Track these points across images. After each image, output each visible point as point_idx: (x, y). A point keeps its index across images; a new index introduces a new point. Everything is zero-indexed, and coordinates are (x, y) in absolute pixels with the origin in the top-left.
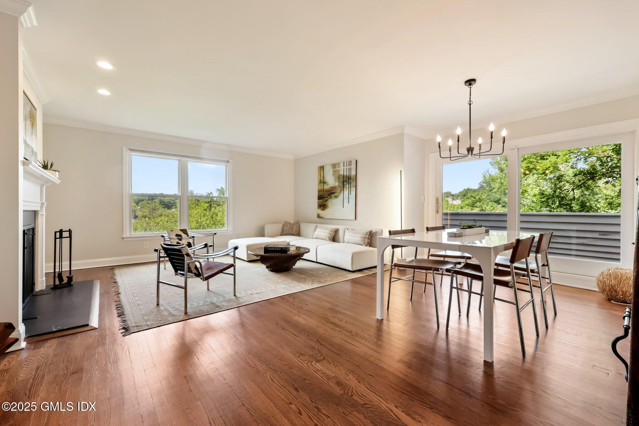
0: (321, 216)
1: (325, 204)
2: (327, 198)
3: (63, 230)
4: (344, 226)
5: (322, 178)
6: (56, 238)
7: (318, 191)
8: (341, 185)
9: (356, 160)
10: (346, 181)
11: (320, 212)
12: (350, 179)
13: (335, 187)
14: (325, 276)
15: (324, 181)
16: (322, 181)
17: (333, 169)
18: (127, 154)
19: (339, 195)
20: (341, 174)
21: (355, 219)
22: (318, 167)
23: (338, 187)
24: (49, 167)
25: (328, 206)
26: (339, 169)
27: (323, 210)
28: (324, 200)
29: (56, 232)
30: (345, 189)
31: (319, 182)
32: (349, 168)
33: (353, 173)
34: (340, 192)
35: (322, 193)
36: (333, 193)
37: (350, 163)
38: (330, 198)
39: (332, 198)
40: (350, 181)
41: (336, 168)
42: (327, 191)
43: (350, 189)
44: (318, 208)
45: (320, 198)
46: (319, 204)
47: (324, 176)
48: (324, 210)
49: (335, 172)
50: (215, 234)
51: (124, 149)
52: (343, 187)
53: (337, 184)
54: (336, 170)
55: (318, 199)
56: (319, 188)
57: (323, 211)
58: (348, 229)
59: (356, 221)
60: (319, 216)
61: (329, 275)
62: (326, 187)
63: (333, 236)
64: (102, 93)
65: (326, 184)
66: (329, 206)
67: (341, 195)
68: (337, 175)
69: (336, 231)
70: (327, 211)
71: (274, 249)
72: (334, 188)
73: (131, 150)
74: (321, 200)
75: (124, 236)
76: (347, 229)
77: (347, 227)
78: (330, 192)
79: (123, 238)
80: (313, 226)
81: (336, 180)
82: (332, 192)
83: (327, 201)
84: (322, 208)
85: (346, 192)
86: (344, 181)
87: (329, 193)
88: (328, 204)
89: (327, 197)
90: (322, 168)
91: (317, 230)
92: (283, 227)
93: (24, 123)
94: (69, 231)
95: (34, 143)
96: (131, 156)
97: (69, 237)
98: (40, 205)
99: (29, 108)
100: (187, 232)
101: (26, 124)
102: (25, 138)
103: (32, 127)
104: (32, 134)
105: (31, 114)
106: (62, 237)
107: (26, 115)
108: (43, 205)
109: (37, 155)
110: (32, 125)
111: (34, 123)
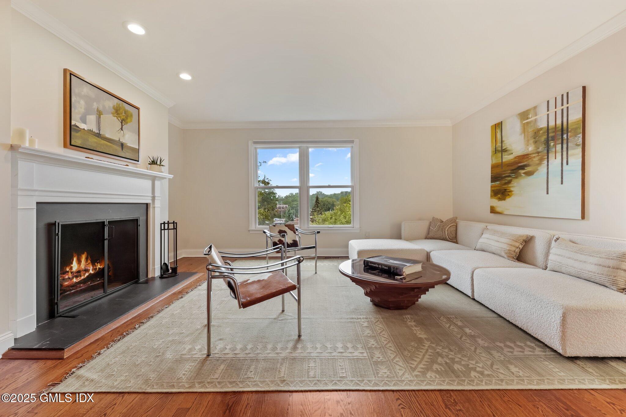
0: (498, 210)
1: (506, 190)
2: (509, 178)
3: (169, 222)
4: (549, 231)
5: (499, 144)
6: (161, 230)
7: (492, 168)
8: (542, 148)
9: (584, 88)
10: (553, 139)
11: (495, 203)
12: (565, 132)
13: (528, 155)
14: (476, 349)
15: (503, 148)
16: (500, 149)
17: (521, 122)
18: (252, 147)
19: (537, 170)
20: (541, 127)
21: (583, 217)
22: (492, 126)
23: (533, 154)
24: (158, 163)
25: (511, 191)
26: (535, 118)
27: (500, 199)
28: (503, 182)
29: (161, 224)
30: (551, 155)
31: (492, 152)
32: (562, 110)
33: (575, 116)
34: (540, 164)
35: (498, 170)
36: (523, 168)
37: (566, 98)
38: (516, 178)
39: (521, 176)
40: (565, 136)
41: (528, 119)
42: (509, 164)
43: (565, 153)
44: (491, 196)
45: (494, 179)
46: (493, 189)
47: (503, 139)
48: (504, 199)
49: (525, 127)
50: (319, 232)
51: (250, 143)
52: (546, 151)
53: (531, 149)
54: (528, 123)
55: (492, 181)
56: (494, 162)
57: (500, 202)
58: (558, 239)
59: (583, 221)
60: (493, 210)
61: (487, 350)
62: (507, 158)
63: (518, 250)
64: (185, 79)
65: (506, 153)
66: (513, 193)
67: (543, 169)
68: (530, 130)
69: (528, 241)
70: (509, 201)
71: (377, 266)
72: (525, 156)
73: (255, 143)
74: (498, 183)
75: (250, 229)
76: (555, 238)
77: (557, 234)
78: (516, 166)
79: (249, 230)
80: (481, 226)
81: (528, 141)
82: (520, 165)
83: (510, 182)
84: (499, 196)
85: (555, 162)
86: (550, 139)
87: (513, 168)
88: (512, 189)
89: (509, 176)
90: (498, 126)
91: (484, 236)
92: (430, 225)
93: (95, 116)
94: (174, 223)
95: (129, 139)
96: (256, 149)
97: (174, 229)
98: (151, 198)
99: (111, 103)
100: (294, 228)
101: (99, 117)
102: (95, 130)
103: (122, 123)
104: (122, 129)
105: (119, 110)
106: (168, 229)
107: (101, 108)
108: (156, 198)
109: (137, 151)
110: (122, 121)
111: (129, 120)
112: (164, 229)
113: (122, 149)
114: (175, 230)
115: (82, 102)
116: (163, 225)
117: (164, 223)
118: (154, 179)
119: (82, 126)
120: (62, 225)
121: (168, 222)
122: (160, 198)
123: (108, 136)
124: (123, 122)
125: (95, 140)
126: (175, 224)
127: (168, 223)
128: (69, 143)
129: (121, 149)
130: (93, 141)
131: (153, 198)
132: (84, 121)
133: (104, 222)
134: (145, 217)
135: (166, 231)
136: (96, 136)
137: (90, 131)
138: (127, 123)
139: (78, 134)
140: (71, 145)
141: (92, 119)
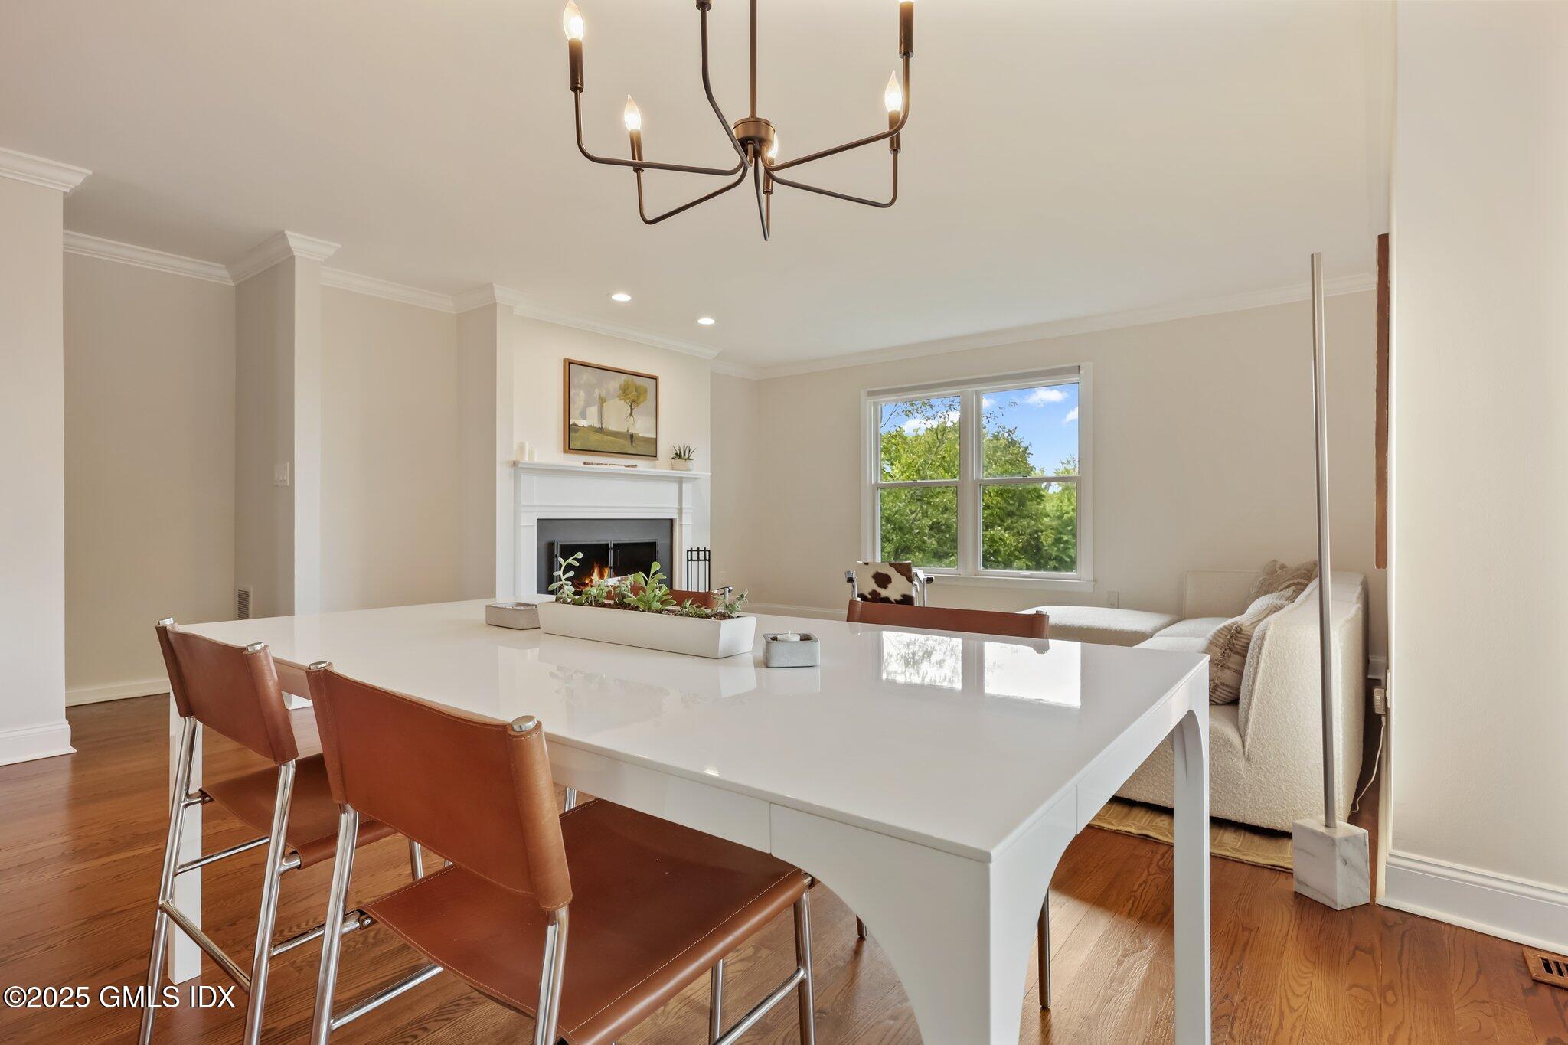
3: (700, 549)
6: (688, 560)
18: (866, 401)
24: (686, 455)
29: (688, 551)
51: (864, 396)
64: (706, 325)
73: (871, 394)
93: (596, 407)
94: (705, 550)
95: (641, 427)
96: (876, 404)
97: (705, 560)
98: (677, 511)
99: (616, 382)
100: (910, 570)
101: (602, 406)
102: (597, 425)
103: (631, 406)
104: (631, 415)
105: (628, 388)
106: (698, 560)
107: (604, 394)
108: (684, 511)
109: (654, 442)
110: (632, 404)
111: (641, 398)
112: (691, 560)
113: (632, 443)
114: (707, 562)
115: (582, 394)
116: (689, 553)
117: (691, 550)
118: (680, 481)
119: (583, 423)
120: (561, 545)
121: (698, 548)
122: (691, 511)
123: (613, 428)
124: (634, 403)
125: (597, 438)
126: (707, 553)
127: (698, 551)
128: (569, 448)
129: (630, 443)
130: (594, 440)
131: (680, 510)
132: (583, 416)
133: (608, 544)
134: (668, 541)
135: (695, 563)
136: (597, 431)
137: (591, 427)
138: (638, 404)
139: (577, 434)
140: (569, 449)
141: (593, 411)
